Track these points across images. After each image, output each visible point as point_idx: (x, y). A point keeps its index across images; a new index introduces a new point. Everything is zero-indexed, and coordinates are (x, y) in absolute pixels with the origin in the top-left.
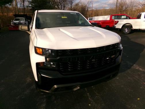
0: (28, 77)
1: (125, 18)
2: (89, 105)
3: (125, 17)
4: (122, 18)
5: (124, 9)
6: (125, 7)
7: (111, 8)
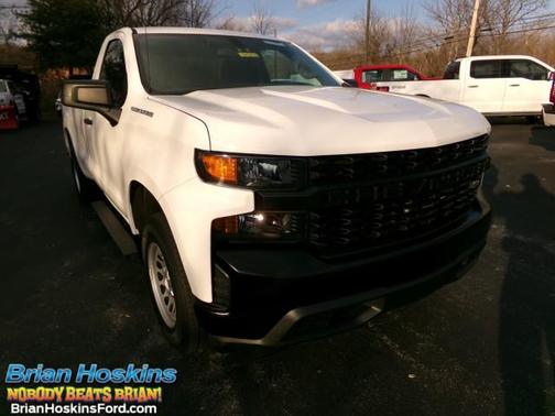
0: (109, 306)
1: (406, 76)
2: (411, 376)
3: (404, 74)
4: (396, 77)
5: (384, 53)
6: (388, 46)
7: (339, 49)
